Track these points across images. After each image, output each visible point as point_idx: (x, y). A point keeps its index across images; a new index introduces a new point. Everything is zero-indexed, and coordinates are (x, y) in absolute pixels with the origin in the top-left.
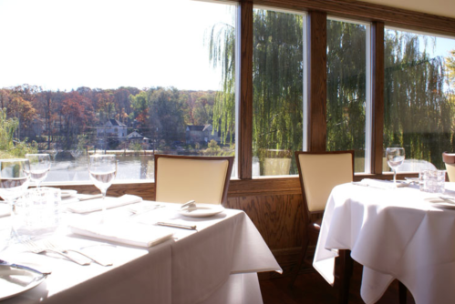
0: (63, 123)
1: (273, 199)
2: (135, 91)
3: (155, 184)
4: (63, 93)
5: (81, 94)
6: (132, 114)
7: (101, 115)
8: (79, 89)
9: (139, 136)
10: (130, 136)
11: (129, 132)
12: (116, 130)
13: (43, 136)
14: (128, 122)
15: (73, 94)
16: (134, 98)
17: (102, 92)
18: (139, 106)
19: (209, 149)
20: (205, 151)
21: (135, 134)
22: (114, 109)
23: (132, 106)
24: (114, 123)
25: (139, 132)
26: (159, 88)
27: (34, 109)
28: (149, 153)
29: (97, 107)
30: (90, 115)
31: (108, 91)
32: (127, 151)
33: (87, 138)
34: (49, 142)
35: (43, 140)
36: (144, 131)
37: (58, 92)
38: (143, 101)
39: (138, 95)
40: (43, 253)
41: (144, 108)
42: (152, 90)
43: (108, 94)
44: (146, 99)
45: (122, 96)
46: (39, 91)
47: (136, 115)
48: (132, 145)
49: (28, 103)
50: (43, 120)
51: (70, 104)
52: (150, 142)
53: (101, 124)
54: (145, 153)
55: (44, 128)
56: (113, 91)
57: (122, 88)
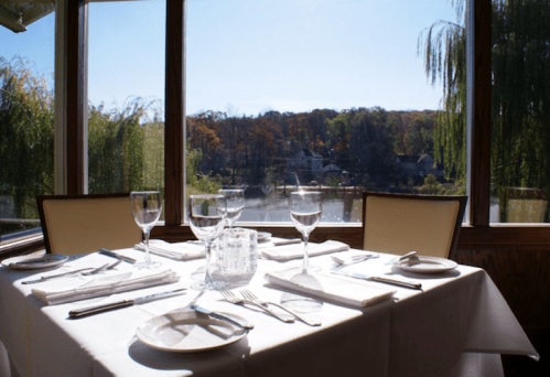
0: (249, 153)
2: (331, 114)
3: (363, 228)
4: (249, 119)
5: (269, 119)
6: (329, 142)
7: (292, 143)
8: (267, 114)
9: (337, 169)
10: (327, 168)
11: (325, 164)
12: (310, 162)
13: (228, 169)
14: (324, 152)
15: (260, 120)
16: (331, 122)
17: (293, 116)
18: (338, 132)
19: (425, 186)
20: (420, 188)
21: (332, 166)
22: (307, 137)
23: (328, 132)
24: (307, 153)
25: (338, 164)
26: (361, 110)
27: (217, 139)
28: (349, 190)
29: (287, 135)
30: (279, 144)
31: (301, 115)
32: (323, 187)
33: (276, 171)
34: (234, 175)
35: (227, 174)
36: (343, 162)
37: (244, 118)
38: (341, 125)
39: (335, 119)
40: (240, 303)
41: (343, 134)
42: (353, 112)
43: (300, 119)
44: (346, 123)
45: (318, 120)
46: (223, 117)
47: (333, 144)
48: (328, 179)
49: (211, 131)
50: (227, 151)
51: (258, 131)
52: (351, 176)
53: (292, 154)
54: (344, 190)
55: (228, 159)
56: (305, 114)
57: (317, 110)
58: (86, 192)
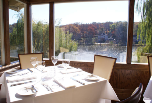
0: (88, 34)
1: (139, 72)
2: (111, 23)
4: (88, 24)
5: (93, 24)
6: (110, 31)
7: (100, 31)
8: (93, 23)
9: (112, 39)
10: (109, 39)
11: (109, 37)
12: (105, 37)
13: (82, 38)
14: (109, 34)
15: (91, 25)
16: (111, 25)
17: (100, 24)
18: (113, 28)
19: (138, 44)
20: (137, 45)
21: (111, 38)
22: (104, 30)
23: (110, 28)
24: (104, 34)
25: (112, 38)
26: (120, 22)
27: (79, 30)
28: (115, 45)
29: (98, 29)
30: (96, 31)
31: (102, 23)
32: (108, 44)
33: (95, 39)
34: (83, 40)
35: (81, 40)
36: (114, 37)
37: (86, 24)
38: (114, 26)
39: (112, 25)
41: (114, 29)
42: (118, 23)
43: (102, 25)
44: (115, 26)
45: (107, 24)
46: (81, 24)
47: (112, 32)
48: (109, 42)
49: (77, 28)
50: (82, 33)
51: (90, 28)
52: (116, 41)
53: (100, 34)
54: (114, 45)
55: (82, 36)
56: (104, 23)
57: (107, 22)
58: (32, 53)
